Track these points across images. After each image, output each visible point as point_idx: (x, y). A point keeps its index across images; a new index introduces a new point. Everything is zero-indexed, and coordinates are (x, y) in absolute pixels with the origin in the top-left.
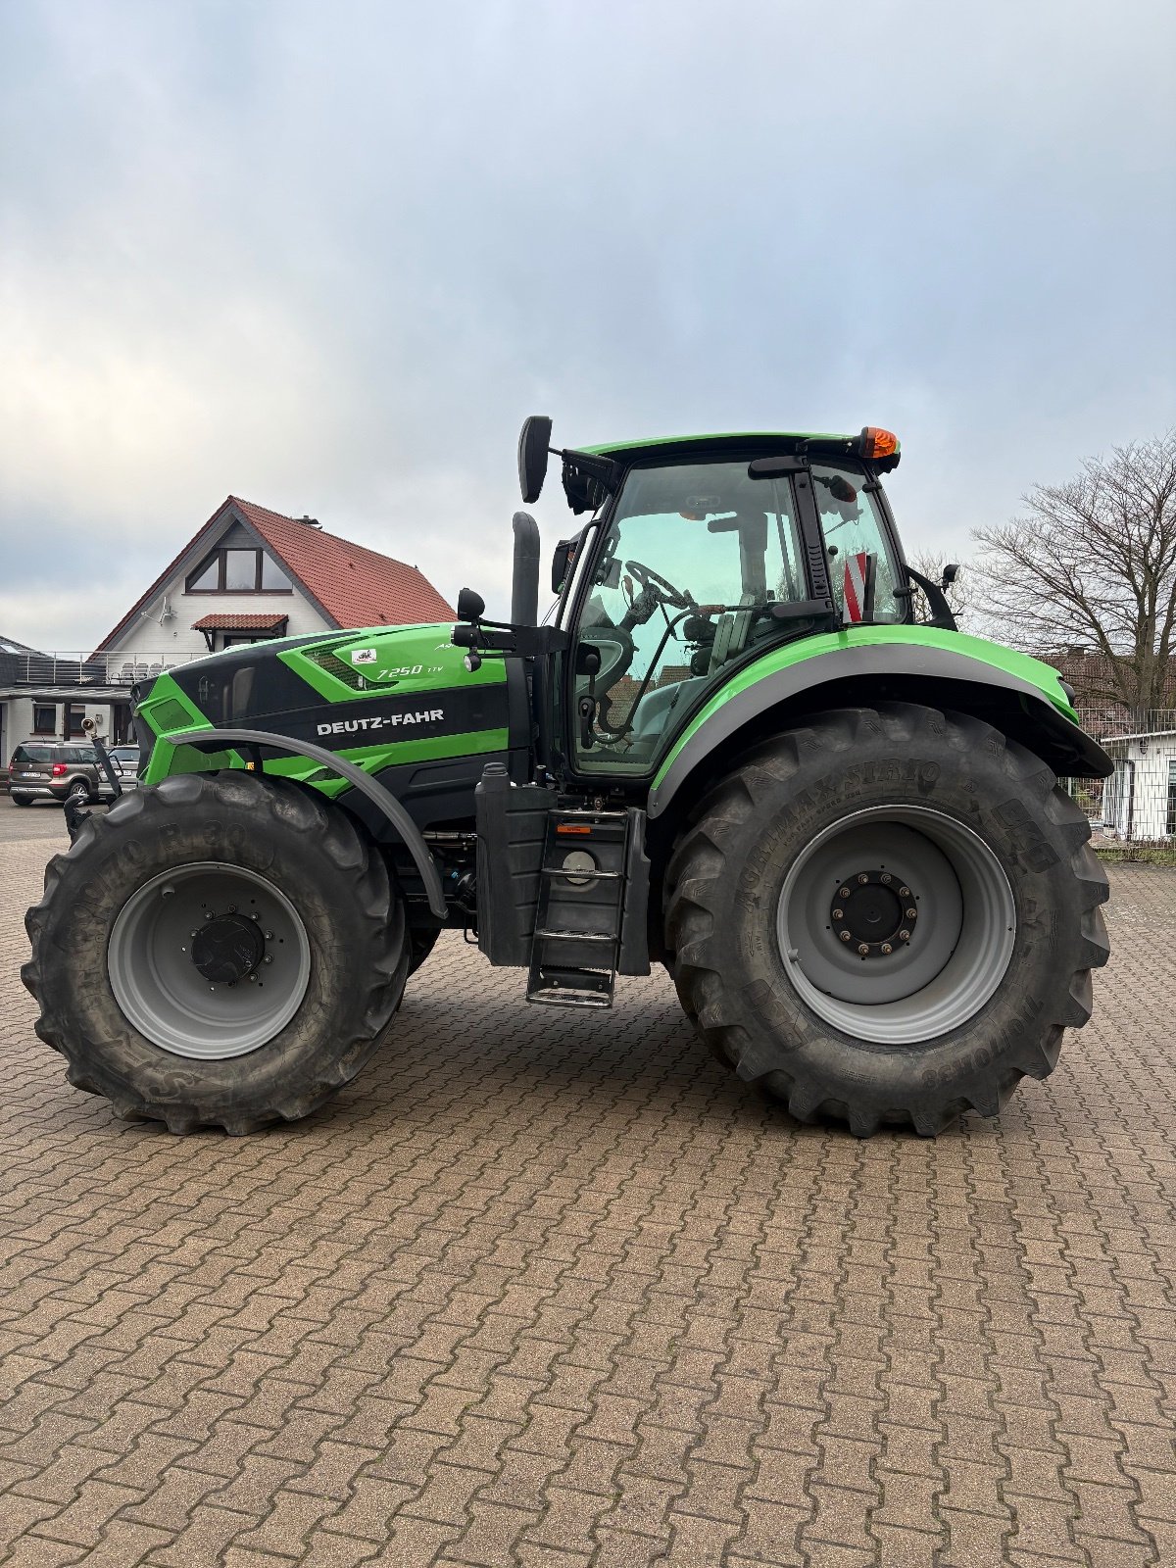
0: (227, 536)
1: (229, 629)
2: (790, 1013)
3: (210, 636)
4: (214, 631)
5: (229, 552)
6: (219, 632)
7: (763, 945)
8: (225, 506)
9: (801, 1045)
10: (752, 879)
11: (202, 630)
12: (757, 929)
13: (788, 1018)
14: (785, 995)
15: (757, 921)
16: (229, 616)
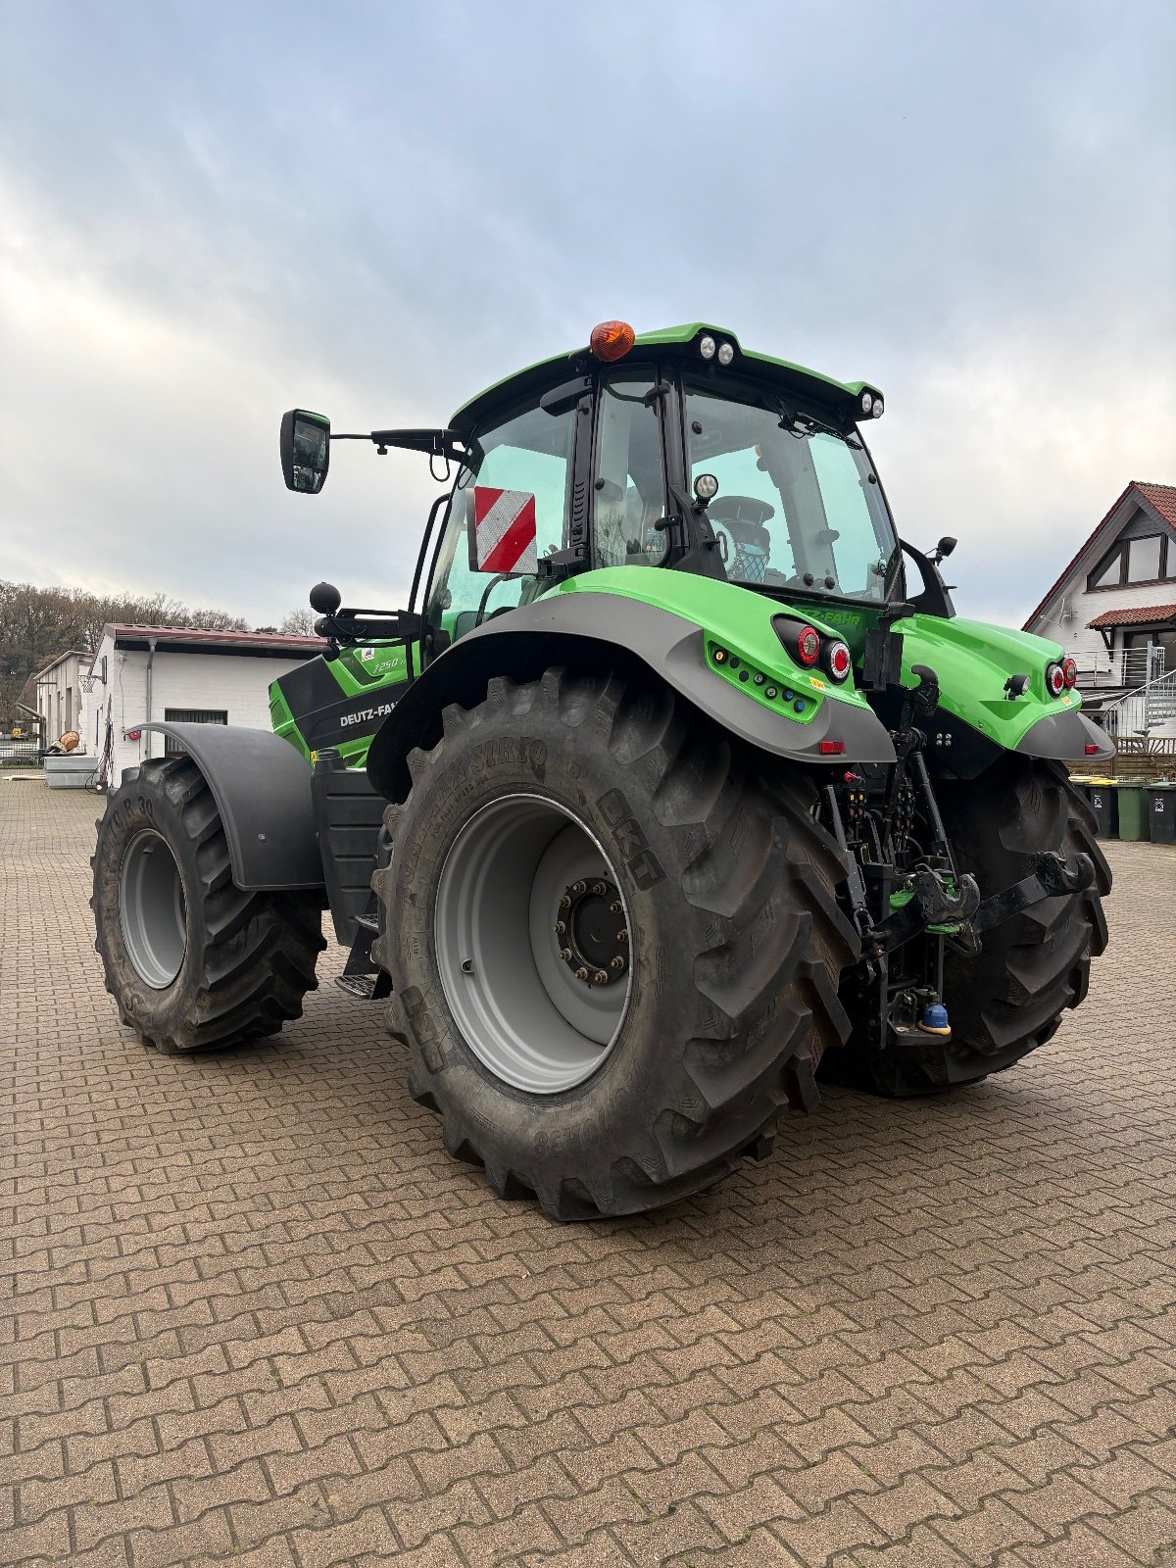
0: (1131, 524)
1: (1128, 625)
2: (439, 1029)
3: (1108, 634)
4: (1114, 628)
5: (1132, 542)
6: (1118, 629)
7: (421, 948)
8: (1126, 494)
9: (442, 1068)
10: (408, 874)
11: (1098, 628)
12: (414, 930)
13: (435, 1035)
14: (437, 1009)
15: (413, 921)
16: (1127, 611)
